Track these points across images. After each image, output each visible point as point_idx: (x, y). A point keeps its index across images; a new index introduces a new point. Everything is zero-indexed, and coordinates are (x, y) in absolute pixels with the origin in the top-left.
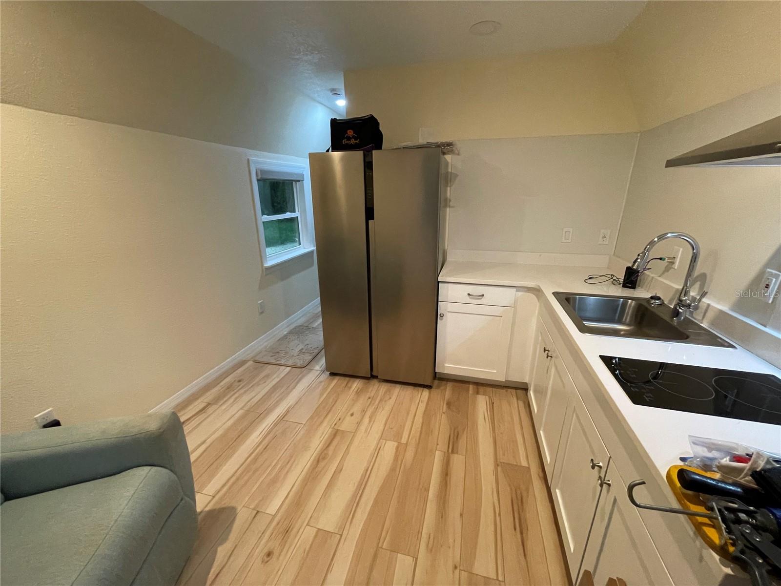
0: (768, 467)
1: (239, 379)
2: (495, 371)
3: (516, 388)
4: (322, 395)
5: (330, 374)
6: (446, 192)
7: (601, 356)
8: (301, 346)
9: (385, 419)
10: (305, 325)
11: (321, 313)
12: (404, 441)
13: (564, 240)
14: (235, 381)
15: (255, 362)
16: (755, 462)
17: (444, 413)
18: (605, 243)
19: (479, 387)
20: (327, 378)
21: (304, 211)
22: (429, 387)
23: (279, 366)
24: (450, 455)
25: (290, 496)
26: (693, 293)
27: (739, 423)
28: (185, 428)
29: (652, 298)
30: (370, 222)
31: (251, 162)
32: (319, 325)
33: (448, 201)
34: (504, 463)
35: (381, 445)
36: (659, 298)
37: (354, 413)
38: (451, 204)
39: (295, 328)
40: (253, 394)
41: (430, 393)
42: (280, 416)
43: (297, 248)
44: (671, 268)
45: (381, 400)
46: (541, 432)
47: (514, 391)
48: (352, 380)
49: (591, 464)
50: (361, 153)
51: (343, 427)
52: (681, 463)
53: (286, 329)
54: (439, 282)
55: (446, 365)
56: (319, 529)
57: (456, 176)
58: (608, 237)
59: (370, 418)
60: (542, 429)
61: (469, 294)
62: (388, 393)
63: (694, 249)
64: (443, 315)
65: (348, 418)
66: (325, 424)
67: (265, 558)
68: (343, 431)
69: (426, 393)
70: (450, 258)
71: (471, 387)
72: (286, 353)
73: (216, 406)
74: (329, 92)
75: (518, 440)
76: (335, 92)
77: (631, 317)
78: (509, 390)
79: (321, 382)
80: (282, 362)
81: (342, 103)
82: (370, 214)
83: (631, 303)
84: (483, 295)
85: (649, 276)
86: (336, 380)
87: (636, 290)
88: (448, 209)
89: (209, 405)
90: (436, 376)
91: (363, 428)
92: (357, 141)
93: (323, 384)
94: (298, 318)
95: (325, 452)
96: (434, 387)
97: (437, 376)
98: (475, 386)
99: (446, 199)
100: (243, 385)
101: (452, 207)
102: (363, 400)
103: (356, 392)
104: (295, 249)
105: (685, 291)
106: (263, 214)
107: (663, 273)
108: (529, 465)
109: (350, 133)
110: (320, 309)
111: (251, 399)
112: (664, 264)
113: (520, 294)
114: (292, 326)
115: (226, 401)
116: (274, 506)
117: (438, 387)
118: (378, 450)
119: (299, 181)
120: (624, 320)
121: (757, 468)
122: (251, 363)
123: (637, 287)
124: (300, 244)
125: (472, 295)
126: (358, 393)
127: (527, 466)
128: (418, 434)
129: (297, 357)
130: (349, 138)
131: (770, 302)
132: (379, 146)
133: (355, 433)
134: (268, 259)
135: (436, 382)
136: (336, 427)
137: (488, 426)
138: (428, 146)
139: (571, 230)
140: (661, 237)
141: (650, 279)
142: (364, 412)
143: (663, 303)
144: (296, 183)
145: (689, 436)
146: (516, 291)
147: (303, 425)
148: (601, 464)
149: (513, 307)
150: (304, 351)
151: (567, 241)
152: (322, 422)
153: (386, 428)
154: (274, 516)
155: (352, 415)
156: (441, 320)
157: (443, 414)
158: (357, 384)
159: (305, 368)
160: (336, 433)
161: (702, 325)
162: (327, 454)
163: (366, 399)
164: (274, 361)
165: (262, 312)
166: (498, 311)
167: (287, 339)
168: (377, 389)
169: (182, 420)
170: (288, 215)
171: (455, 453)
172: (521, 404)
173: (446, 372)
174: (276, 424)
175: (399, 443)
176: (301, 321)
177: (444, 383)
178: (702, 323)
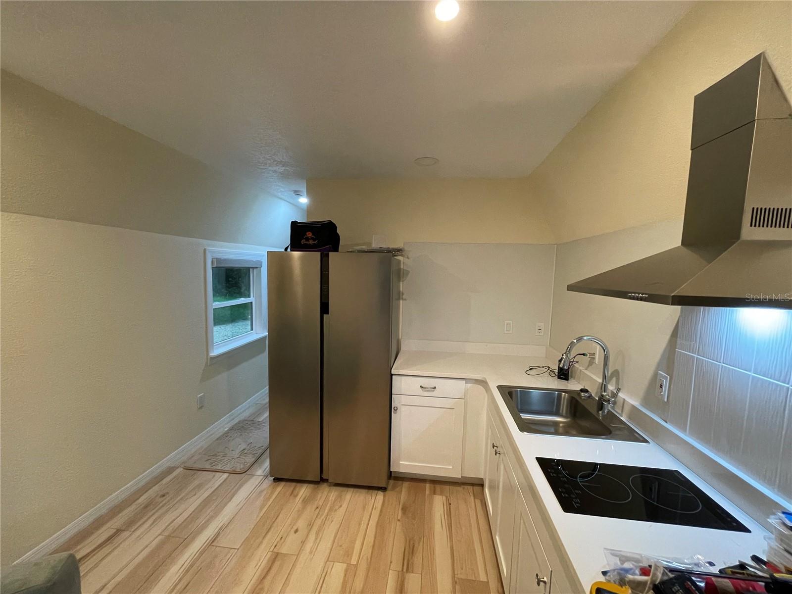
0: (666, 578)
1: (161, 493)
2: (451, 467)
3: (473, 485)
4: (261, 508)
5: (274, 479)
6: (399, 287)
7: (537, 458)
8: (243, 446)
9: (333, 536)
10: (251, 418)
11: (268, 404)
12: (354, 562)
13: (506, 332)
14: (156, 496)
15: (187, 469)
16: (655, 574)
17: (399, 520)
18: (541, 334)
19: (436, 486)
20: (272, 484)
21: (260, 297)
22: (383, 489)
23: (214, 473)
24: (405, 574)
26: (611, 387)
27: (651, 526)
28: (81, 569)
29: (582, 390)
30: (325, 316)
31: (207, 252)
32: (265, 419)
33: (401, 294)
34: (461, 579)
35: (328, 569)
36: (586, 391)
37: (299, 529)
38: (404, 297)
39: (239, 422)
40: (176, 513)
41: (384, 496)
42: (210, 539)
43: (249, 334)
44: (593, 363)
45: (330, 510)
46: (497, 537)
47: (470, 488)
48: (299, 485)
49: (537, 580)
50: (318, 254)
51: (284, 550)
52: (602, 579)
53: (227, 426)
54: (392, 375)
55: (401, 462)
57: (408, 272)
58: (543, 330)
59: (317, 534)
60: (498, 534)
61: (421, 387)
62: (339, 500)
63: (605, 352)
64: (397, 408)
65: (292, 536)
66: (263, 546)
68: (285, 555)
69: (380, 496)
70: (403, 348)
71: (428, 485)
72: (225, 456)
73: (128, 532)
74: (293, 192)
75: (476, 549)
76: (297, 193)
77: (567, 409)
78: (466, 487)
79: (262, 491)
80: (219, 467)
81: (304, 200)
82: (325, 308)
83: (565, 395)
84: (435, 388)
85: (578, 368)
86: (281, 487)
87: (569, 381)
88: (401, 302)
89: (118, 532)
90: (391, 475)
91: (309, 546)
92: (315, 242)
93: (265, 492)
94: (242, 411)
95: (260, 586)
96: (390, 487)
97: (393, 475)
98: (432, 485)
99: (399, 292)
100: (166, 501)
101: (405, 300)
102: (310, 510)
103: (303, 500)
104: (247, 334)
105: (604, 387)
106: (214, 301)
107: (588, 366)
108: (488, 580)
109: (309, 234)
110: (267, 400)
111: (174, 520)
112: (587, 359)
113: (469, 385)
114: (236, 421)
115: (140, 525)
117: (394, 488)
118: (324, 576)
119: (257, 268)
120: (561, 411)
121: (656, 581)
122: (180, 470)
123: (569, 378)
124: (252, 329)
125: (425, 388)
126: (306, 502)
127: (485, 580)
128: (370, 551)
129: (237, 460)
130: (307, 239)
131: (666, 400)
132: (336, 249)
133: (297, 555)
134: (215, 347)
135: (392, 482)
136: (275, 550)
137: (445, 533)
138: (380, 251)
139: (511, 322)
140: (580, 339)
141: (579, 371)
142: (310, 526)
143: (591, 395)
144: (253, 270)
145: (605, 549)
146: (466, 383)
147: (236, 550)
148: (545, 579)
149: (464, 398)
150: (246, 451)
151: (509, 332)
152: (261, 543)
153: (334, 547)
155: (296, 531)
156: (395, 413)
157: (398, 522)
158: (304, 491)
159: (246, 473)
160: (276, 557)
161: (621, 418)
163: (313, 510)
164: (208, 466)
165: (201, 407)
166: (449, 403)
167: (228, 437)
168: (328, 495)
169: (78, 557)
170: (242, 301)
171: (410, 572)
172: (478, 502)
173: (401, 471)
174: (202, 552)
175: (349, 565)
176: (246, 414)
177: (400, 482)
178: (622, 416)
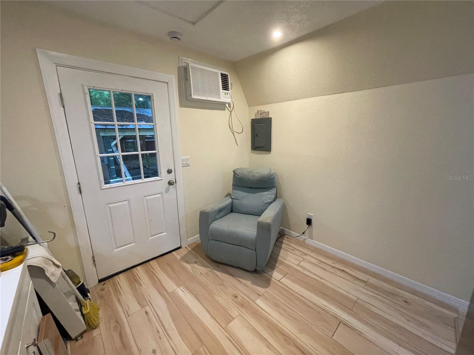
25: (263, 311)
56: (234, 319)
67: (235, 295)
116: (260, 302)
147: (330, 336)
154: (254, 302)
162: (289, 344)
